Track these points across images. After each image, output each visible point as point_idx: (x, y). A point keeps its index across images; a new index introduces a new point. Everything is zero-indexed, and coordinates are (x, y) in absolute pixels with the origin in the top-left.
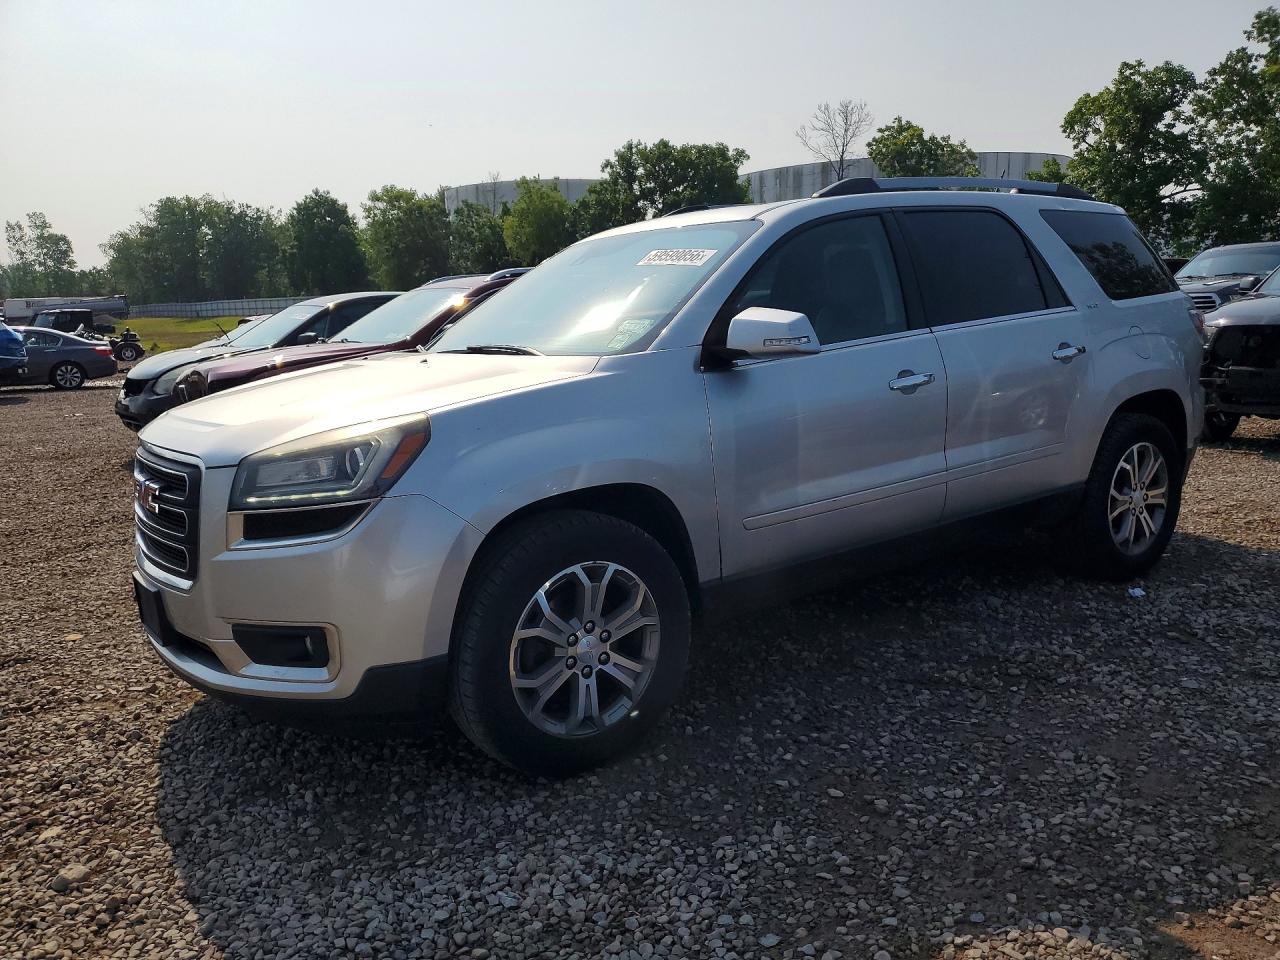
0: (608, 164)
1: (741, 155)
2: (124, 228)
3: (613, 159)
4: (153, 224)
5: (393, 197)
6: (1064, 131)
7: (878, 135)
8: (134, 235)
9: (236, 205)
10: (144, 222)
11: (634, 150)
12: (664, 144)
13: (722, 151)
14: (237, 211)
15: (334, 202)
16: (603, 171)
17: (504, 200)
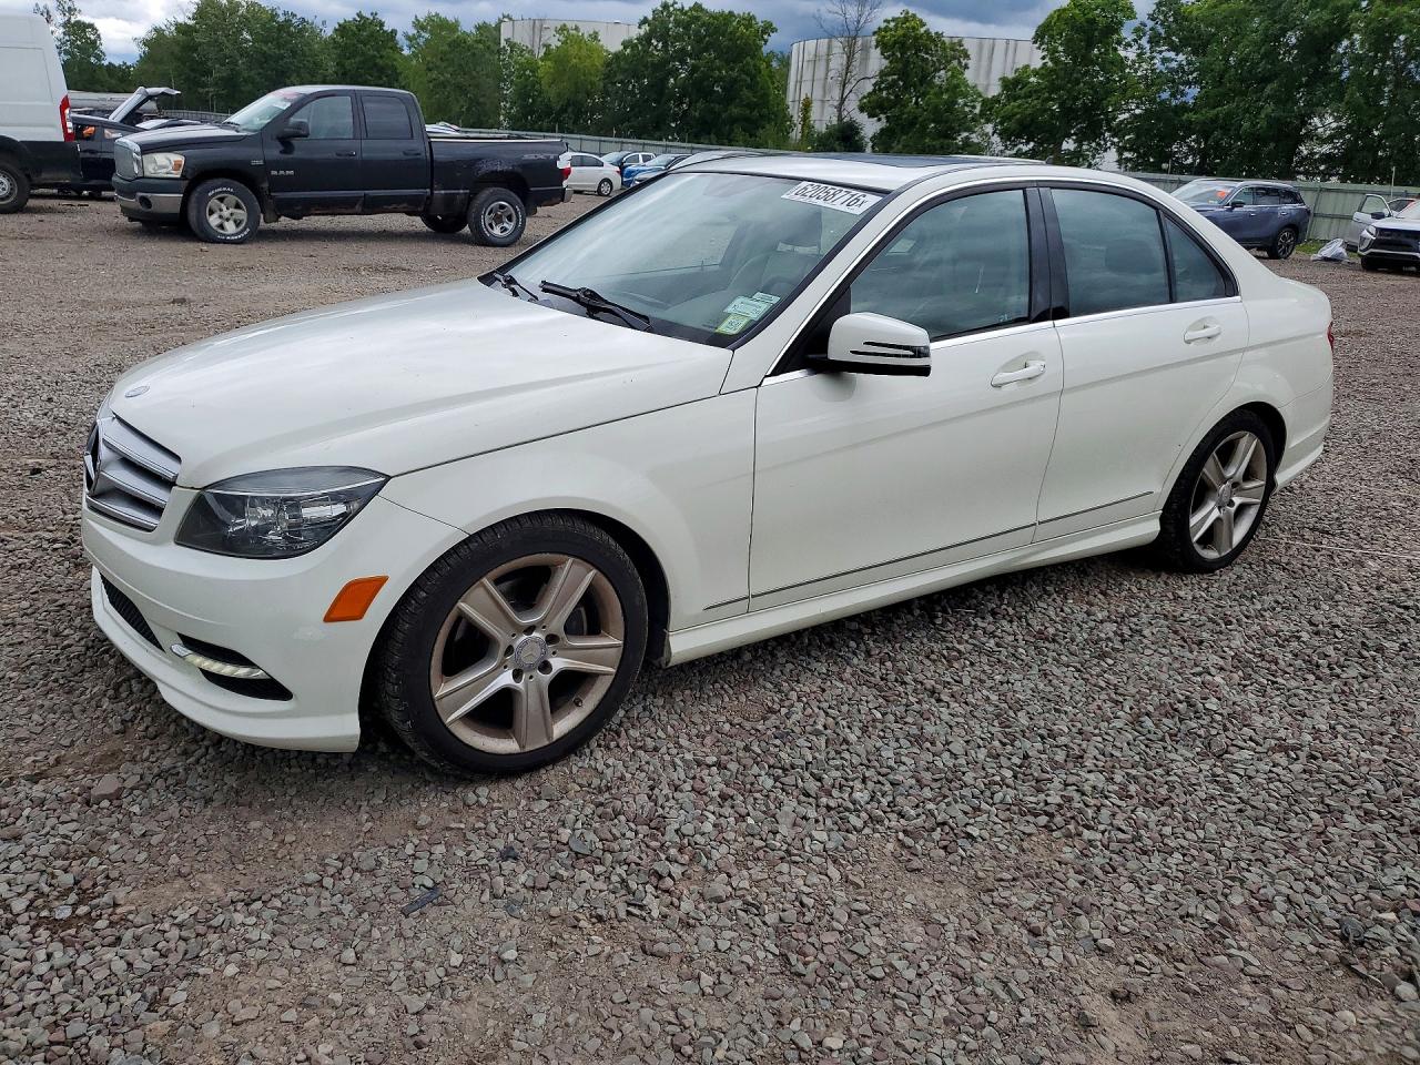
0: (645, 21)
1: (769, 28)
2: (161, 23)
3: (650, 17)
4: (191, 22)
5: (438, 27)
6: (1035, 42)
7: (883, 25)
8: (171, 32)
9: (280, 12)
10: (181, 19)
11: (671, 9)
12: (698, 7)
13: (749, 20)
14: (281, 19)
15: (382, 24)
16: (640, 28)
17: (549, 42)
